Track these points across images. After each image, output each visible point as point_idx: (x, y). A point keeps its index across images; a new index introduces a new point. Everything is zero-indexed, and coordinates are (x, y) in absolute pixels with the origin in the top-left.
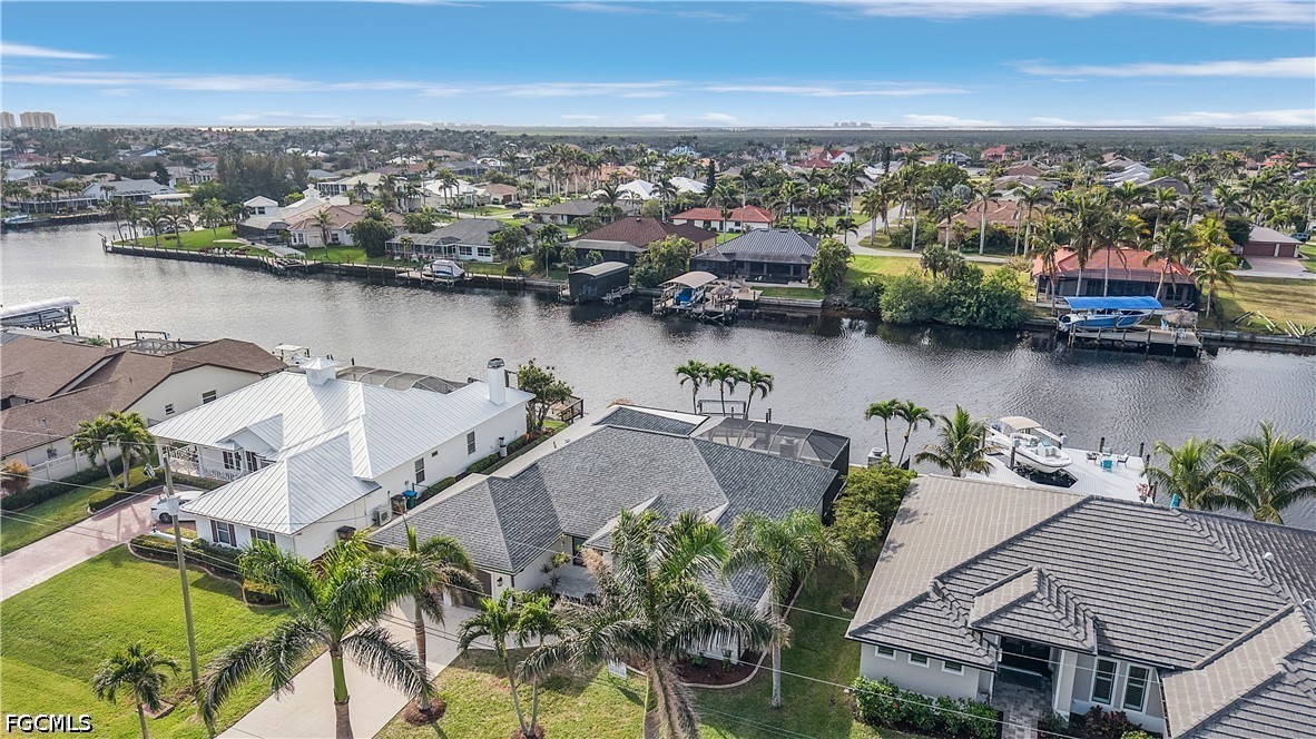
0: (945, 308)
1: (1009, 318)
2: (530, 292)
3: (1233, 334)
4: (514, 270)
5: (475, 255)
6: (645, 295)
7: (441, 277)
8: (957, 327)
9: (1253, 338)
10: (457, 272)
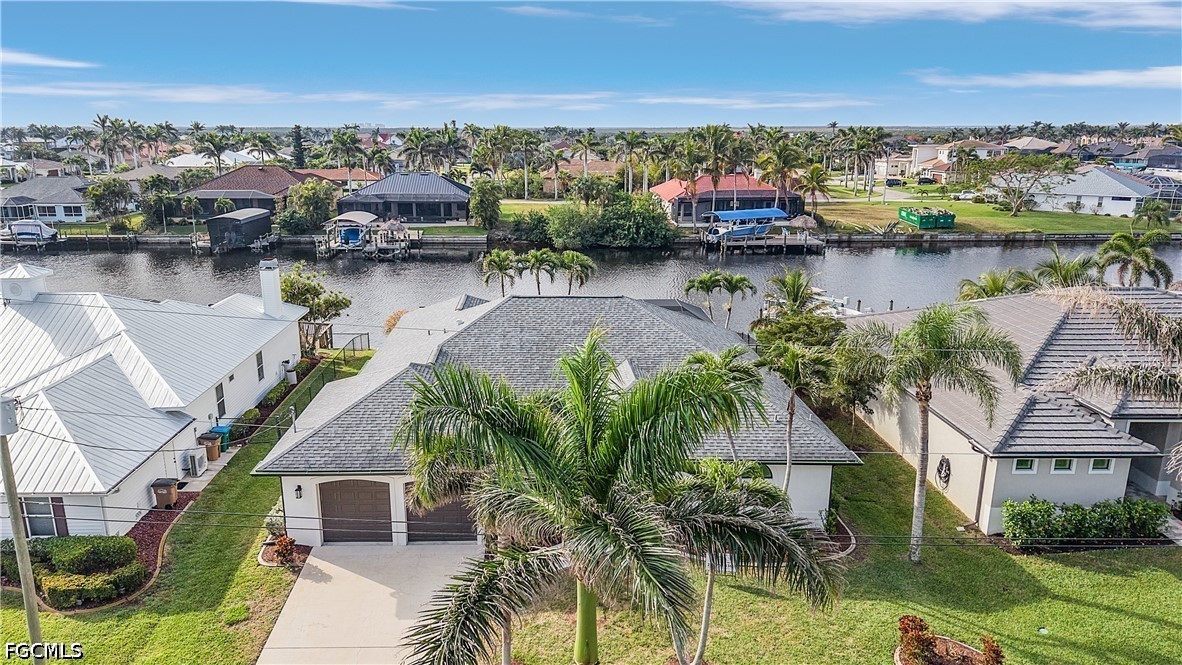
0: (606, 233)
1: (665, 236)
2: (143, 250)
3: (835, 237)
4: (119, 228)
5: (60, 215)
6: (290, 243)
7: (24, 240)
8: (622, 248)
9: (850, 237)
10: (48, 232)
